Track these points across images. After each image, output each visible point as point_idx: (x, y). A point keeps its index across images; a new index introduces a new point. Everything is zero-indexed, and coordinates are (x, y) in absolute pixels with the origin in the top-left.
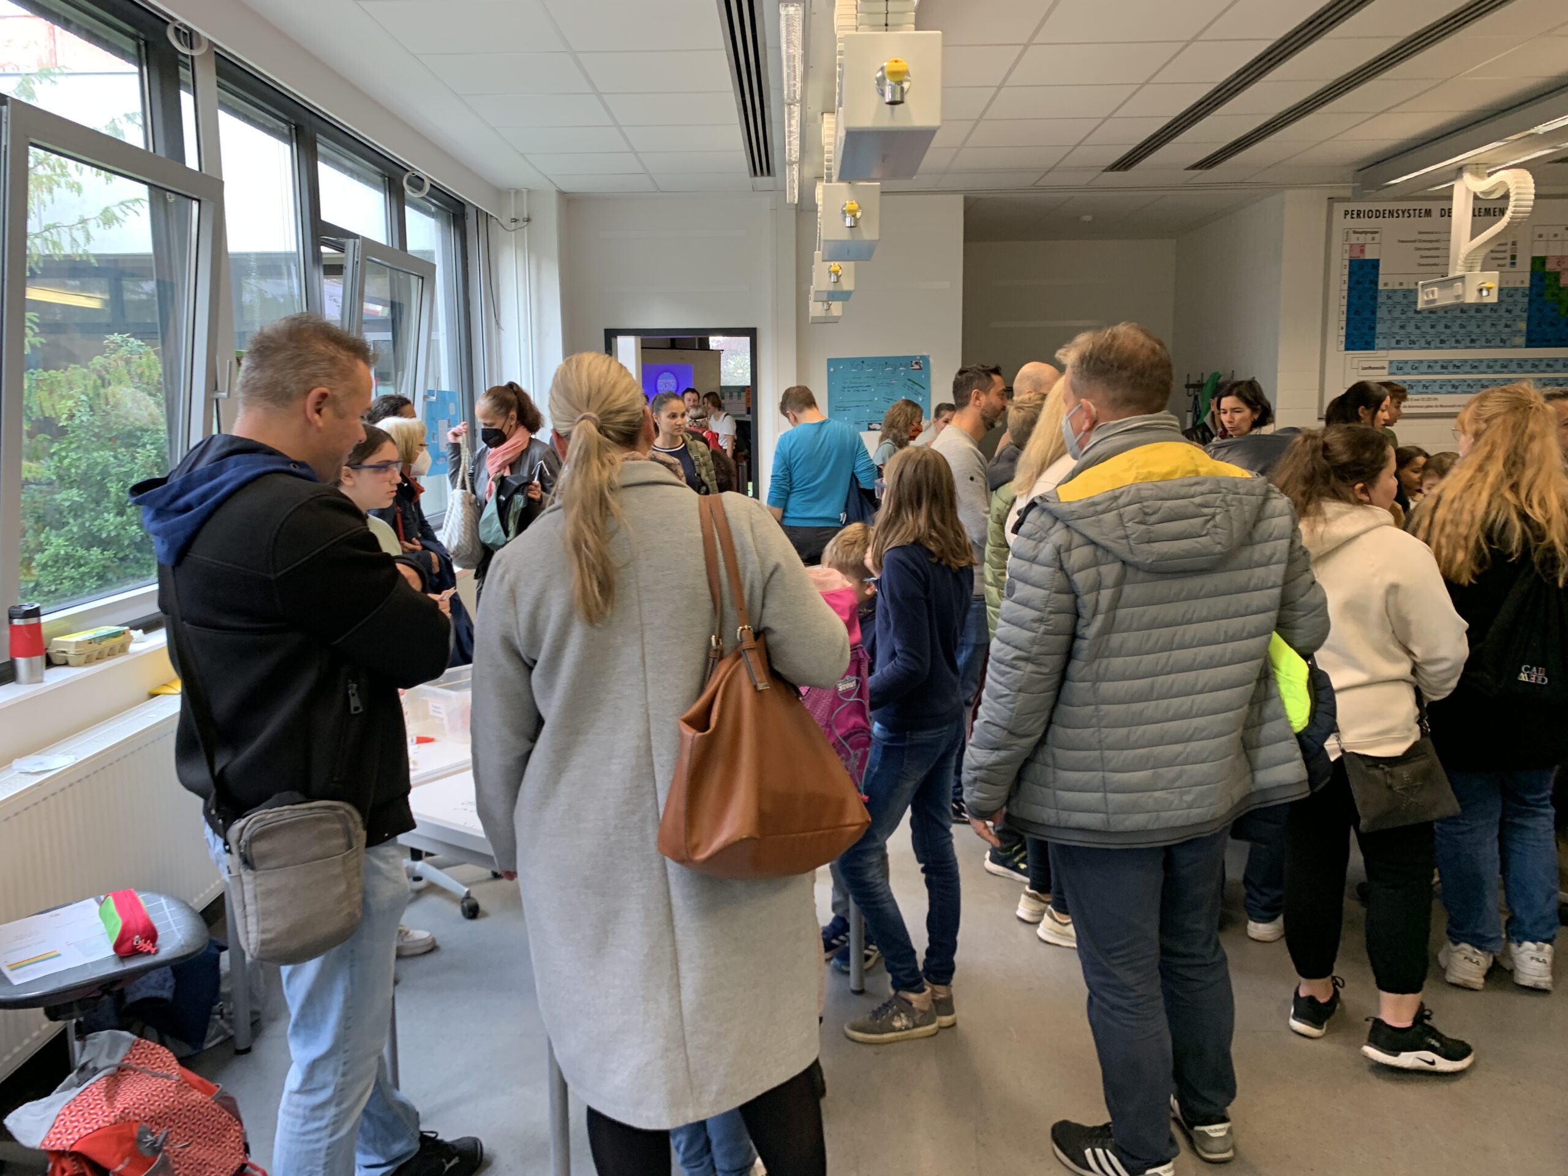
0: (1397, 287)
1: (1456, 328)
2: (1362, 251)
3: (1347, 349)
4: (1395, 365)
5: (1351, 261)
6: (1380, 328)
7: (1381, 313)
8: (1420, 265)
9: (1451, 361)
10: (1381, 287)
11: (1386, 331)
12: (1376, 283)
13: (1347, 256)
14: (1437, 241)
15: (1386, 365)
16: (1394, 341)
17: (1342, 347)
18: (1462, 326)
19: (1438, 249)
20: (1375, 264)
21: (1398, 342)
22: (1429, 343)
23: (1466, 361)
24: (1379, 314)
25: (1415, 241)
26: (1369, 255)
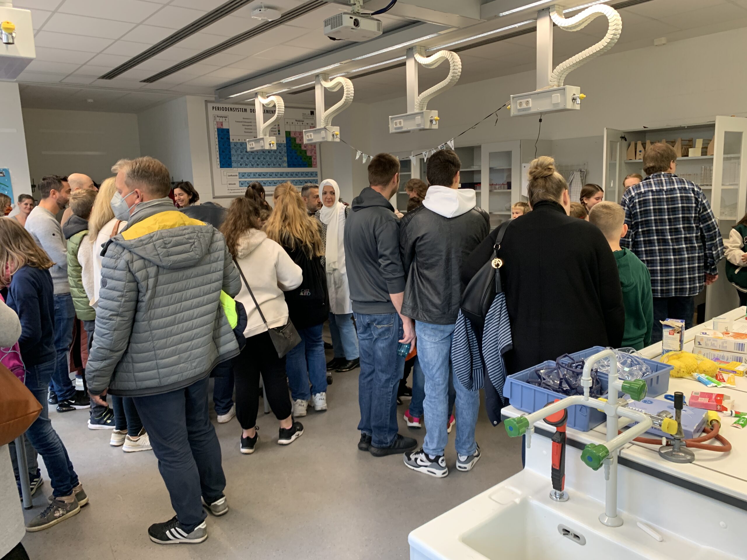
0: (237, 141)
1: (262, 159)
2: (222, 125)
3: (221, 167)
4: (241, 174)
5: (218, 129)
6: (233, 158)
7: (233, 152)
8: (245, 132)
9: (262, 173)
10: (231, 141)
11: (235, 159)
12: (229, 139)
13: (216, 127)
14: (251, 122)
15: (238, 174)
16: (239, 164)
17: (219, 166)
18: (264, 158)
19: (251, 126)
20: (228, 131)
21: (241, 165)
22: (253, 165)
23: (267, 173)
24: (232, 153)
25: (242, 122)
26: (225, 127)
